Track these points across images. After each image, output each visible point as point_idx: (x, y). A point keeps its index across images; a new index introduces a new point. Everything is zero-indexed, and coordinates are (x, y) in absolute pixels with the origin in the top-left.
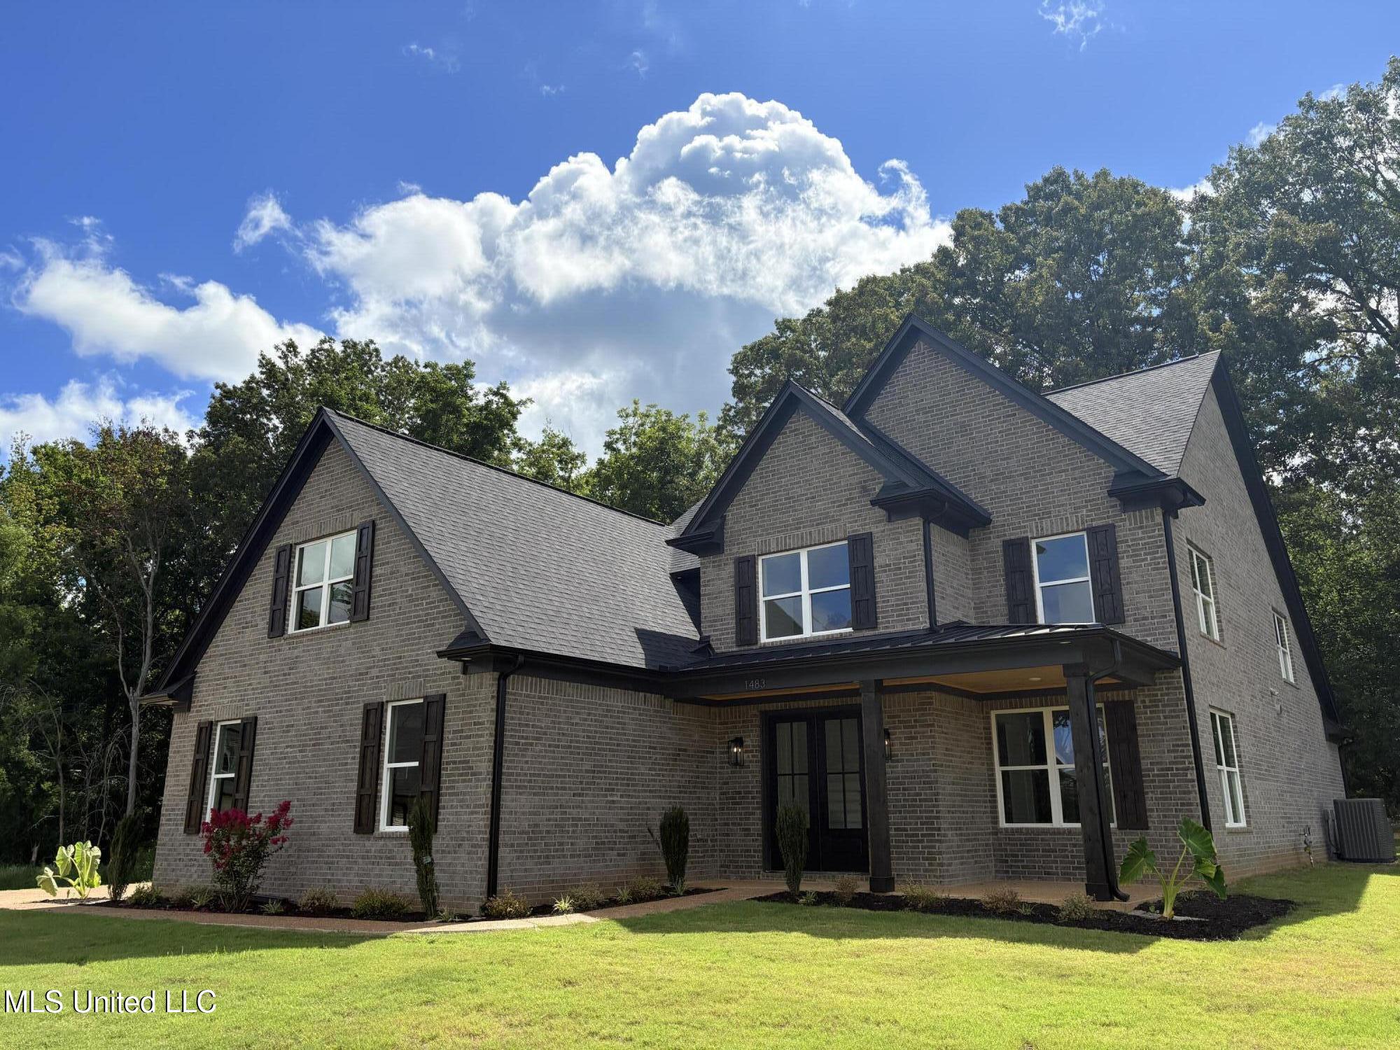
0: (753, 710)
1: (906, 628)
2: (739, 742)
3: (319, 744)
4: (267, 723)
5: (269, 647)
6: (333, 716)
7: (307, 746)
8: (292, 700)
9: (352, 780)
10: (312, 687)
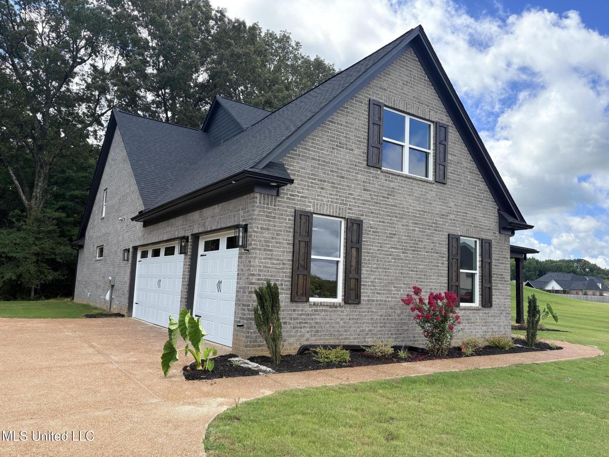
3: (417, 251)
4: (371, 228)
5: (367, 172)
6: (427, 235)
7: (408, 250)
8: (393, 217)
9: (442, 276)
10: (409, 212)
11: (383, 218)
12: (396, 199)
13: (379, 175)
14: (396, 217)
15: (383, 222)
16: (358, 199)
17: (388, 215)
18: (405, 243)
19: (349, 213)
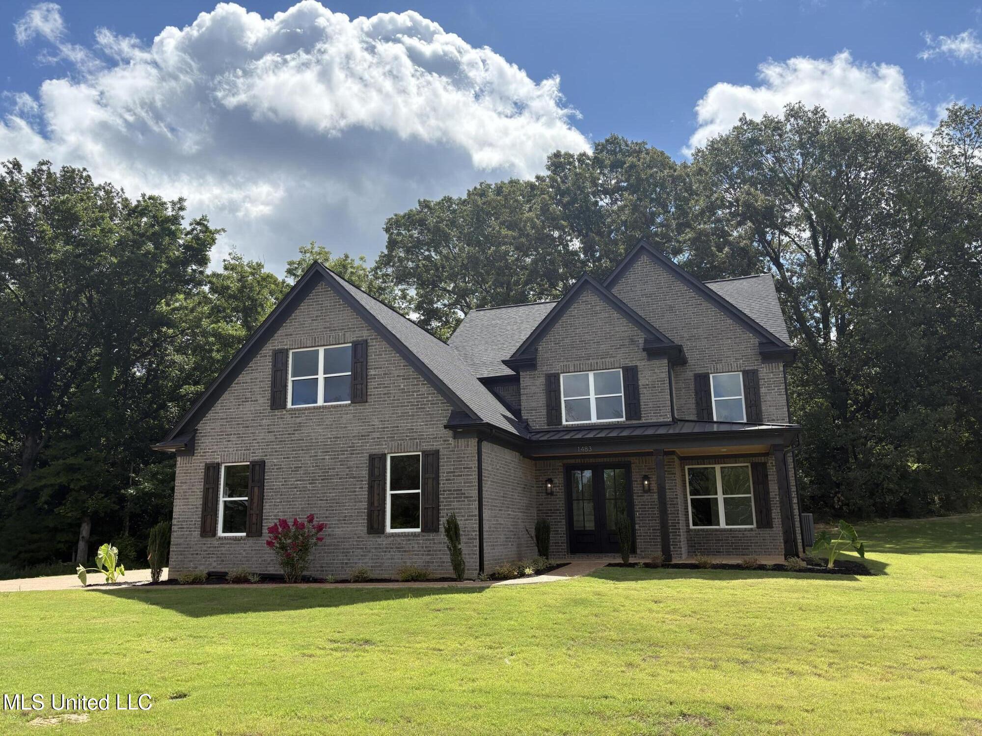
0: (559, 464)
1: (659, 420)
2: (550, 481)
3: (328, 479)
4: (275, 465)
5: (272, 416)
6: (340, 461)
7: (317, 480)
8: (299, 450)
9: (361, 502)
10: (318, 442)
11: (289, 454)
12: (302, 433)
13: (284, 415)
14: (302, 450)
15: (288, 458)
16: (262, 442)
17: (293, 451)
18: (312, 473)
19: (253, 457)
